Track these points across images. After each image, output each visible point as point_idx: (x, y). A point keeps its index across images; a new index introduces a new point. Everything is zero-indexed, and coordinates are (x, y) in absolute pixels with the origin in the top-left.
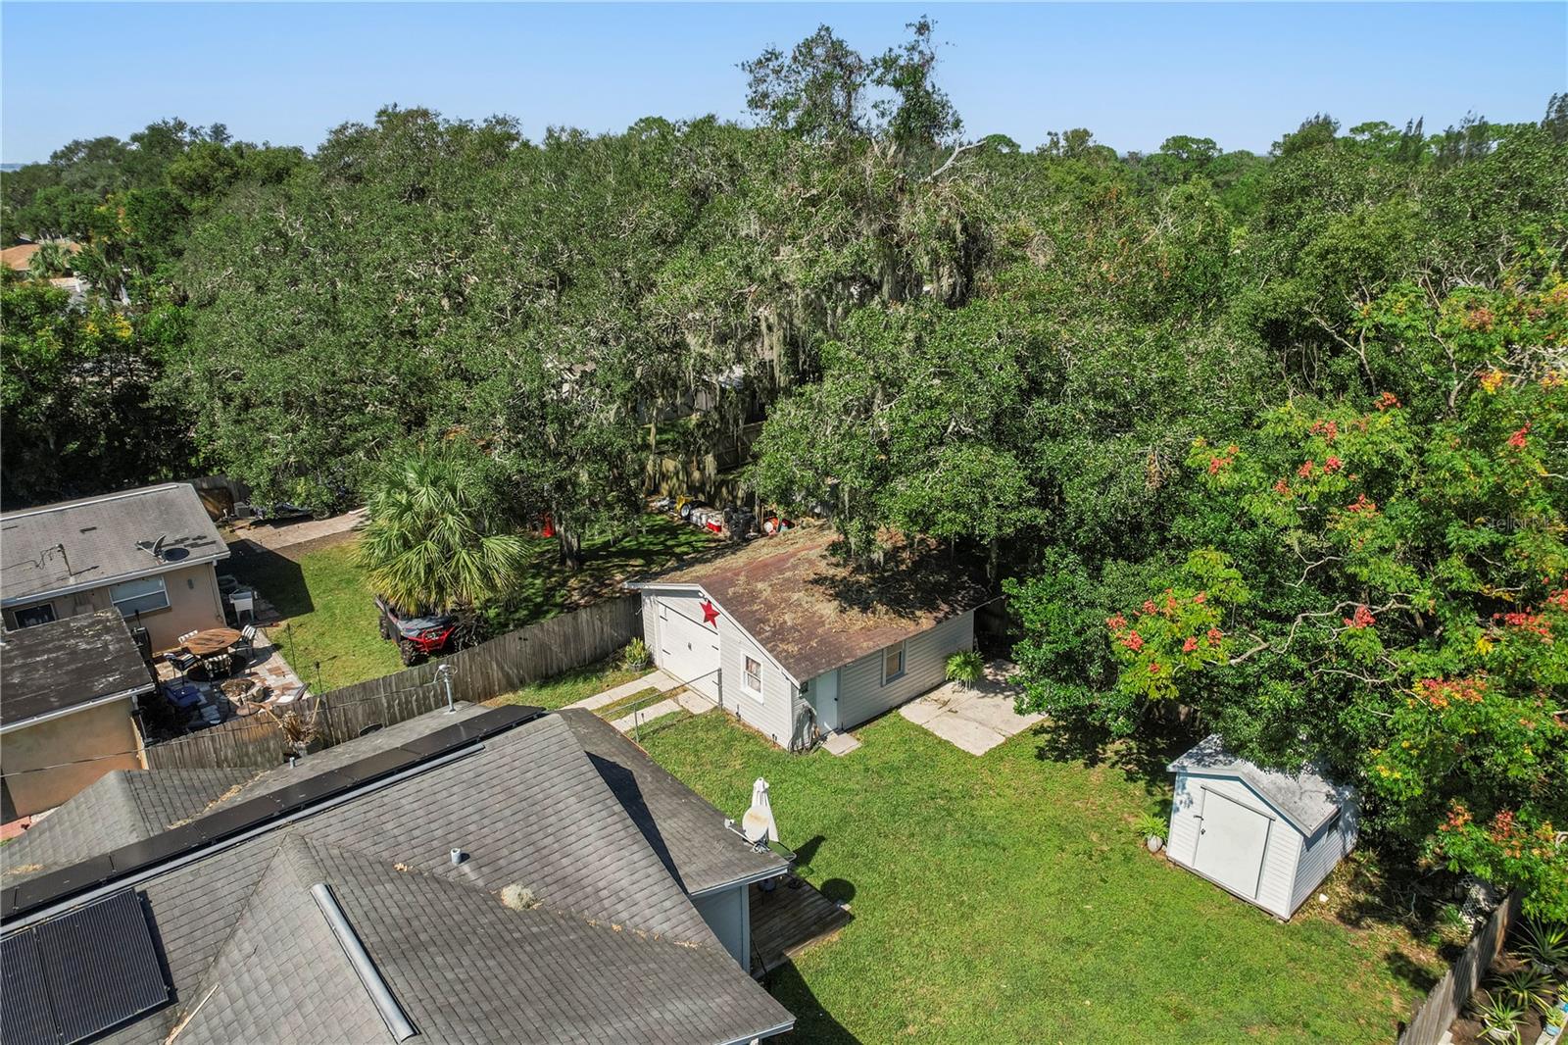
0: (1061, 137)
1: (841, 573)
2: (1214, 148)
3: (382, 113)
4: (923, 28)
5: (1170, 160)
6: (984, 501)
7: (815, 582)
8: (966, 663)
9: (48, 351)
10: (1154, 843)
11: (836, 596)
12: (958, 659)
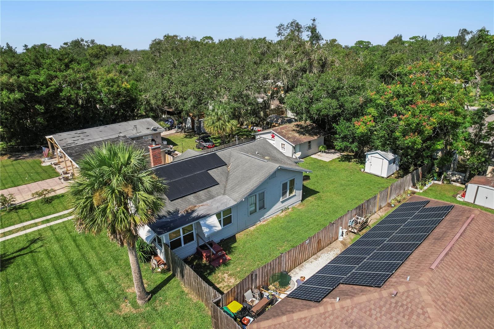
0: (329, 41)
1: (298, 129)
2: (370, 44)
3: (165, 36)
4: (314, 20)
5: (357, 48)
6: (330, 108)
7: (293, 130)
8: (323, 147)
9: (116, 90)
10: (362, 170)
11: (298, 133)
12: (321, 147)
